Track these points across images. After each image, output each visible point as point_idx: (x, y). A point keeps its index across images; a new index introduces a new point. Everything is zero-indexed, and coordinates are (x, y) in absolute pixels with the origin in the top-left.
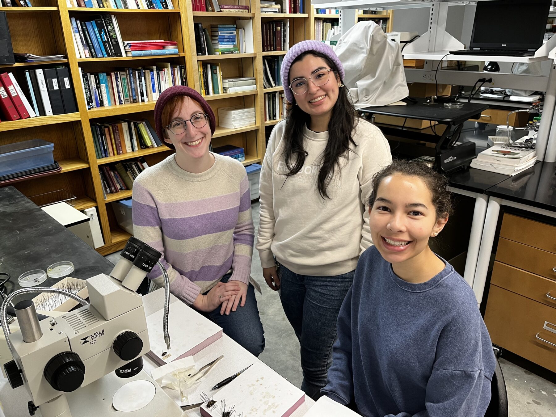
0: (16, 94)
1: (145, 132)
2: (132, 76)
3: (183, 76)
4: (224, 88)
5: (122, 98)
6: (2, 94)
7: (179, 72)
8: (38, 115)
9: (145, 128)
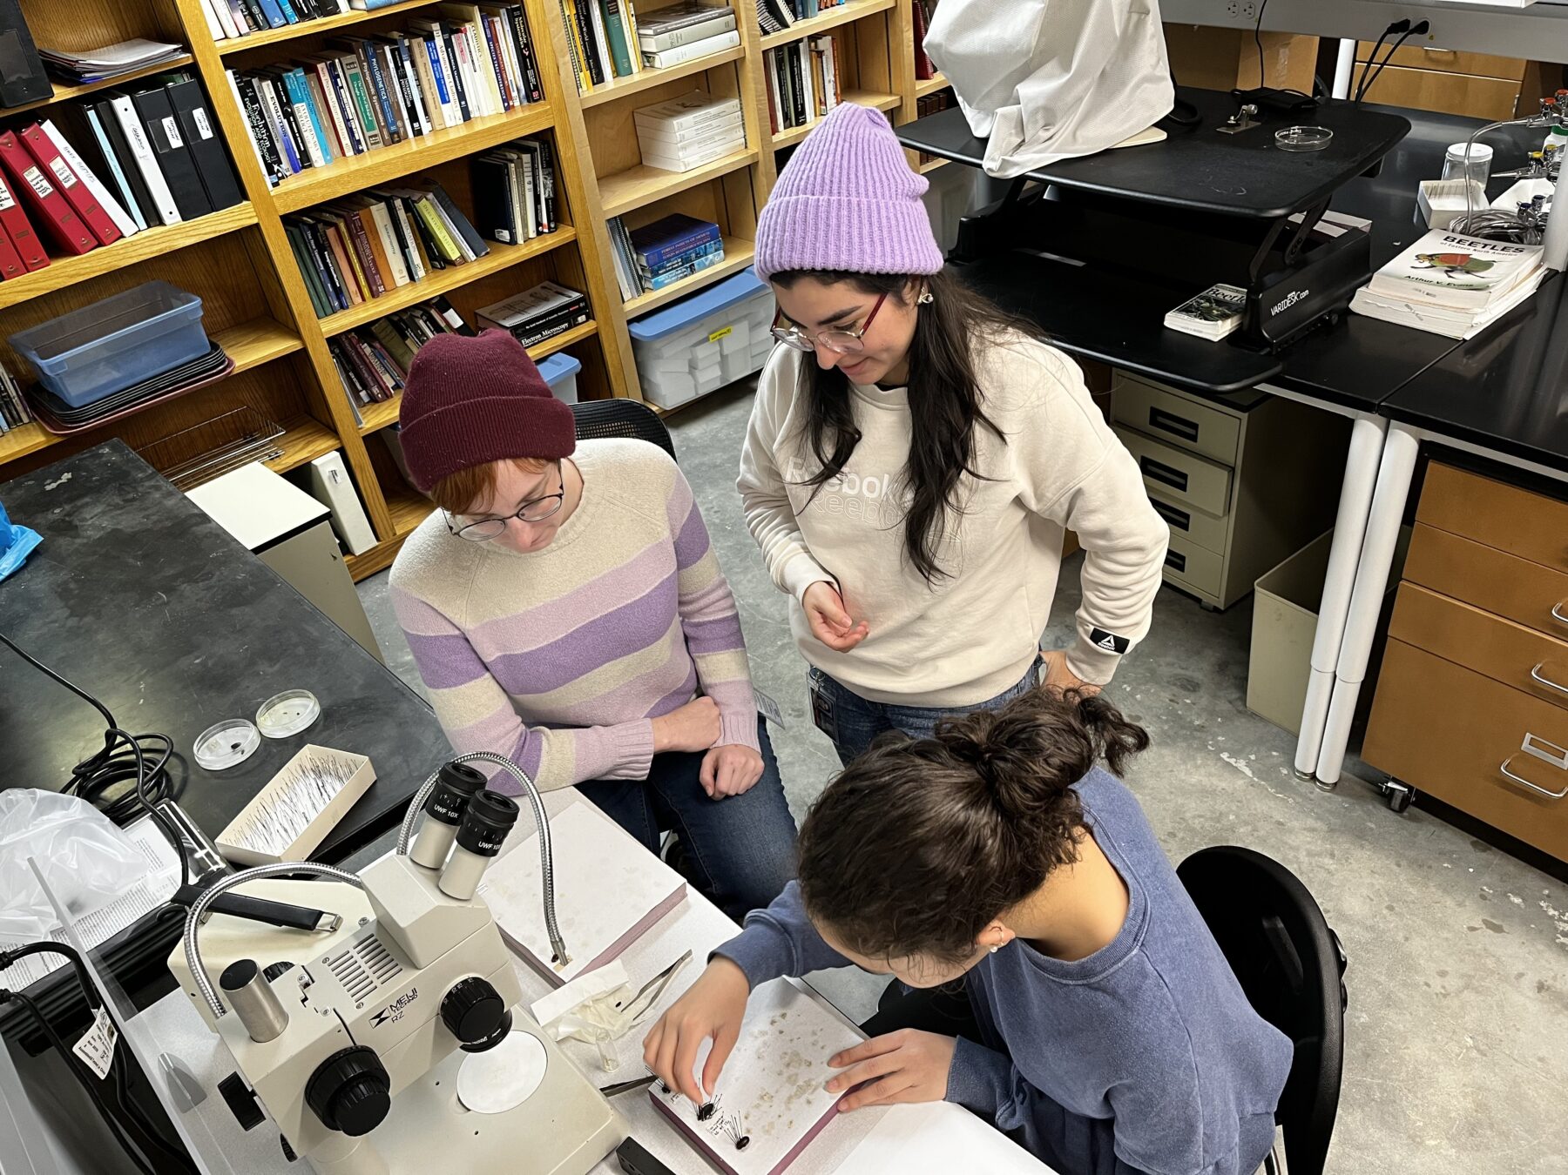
0: (74, 180)
1: (439, 224)
2: (375, 64)
3: (522, 40)
4: (643, 53)
5: (358, 135)
6: (38, 186)
7: (507, 28)
8: (143, 225)
9: (435, 210)
